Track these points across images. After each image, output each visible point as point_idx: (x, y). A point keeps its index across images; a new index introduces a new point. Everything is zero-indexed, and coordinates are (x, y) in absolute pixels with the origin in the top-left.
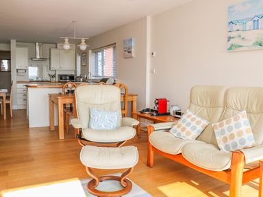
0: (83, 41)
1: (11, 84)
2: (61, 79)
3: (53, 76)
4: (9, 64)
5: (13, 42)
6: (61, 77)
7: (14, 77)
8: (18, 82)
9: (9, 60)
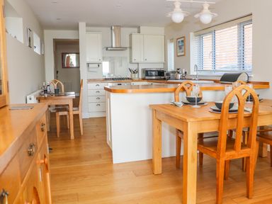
0: (206, 7)
1: (80, 85)
2: (147, 75)
3: (135, 72)
4: (78, 59)
5: (82, 26)
6: (147, 73)
7: (84, 75)
8: (90, 81)
9: (78, 53)
